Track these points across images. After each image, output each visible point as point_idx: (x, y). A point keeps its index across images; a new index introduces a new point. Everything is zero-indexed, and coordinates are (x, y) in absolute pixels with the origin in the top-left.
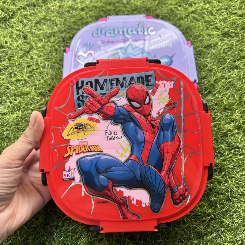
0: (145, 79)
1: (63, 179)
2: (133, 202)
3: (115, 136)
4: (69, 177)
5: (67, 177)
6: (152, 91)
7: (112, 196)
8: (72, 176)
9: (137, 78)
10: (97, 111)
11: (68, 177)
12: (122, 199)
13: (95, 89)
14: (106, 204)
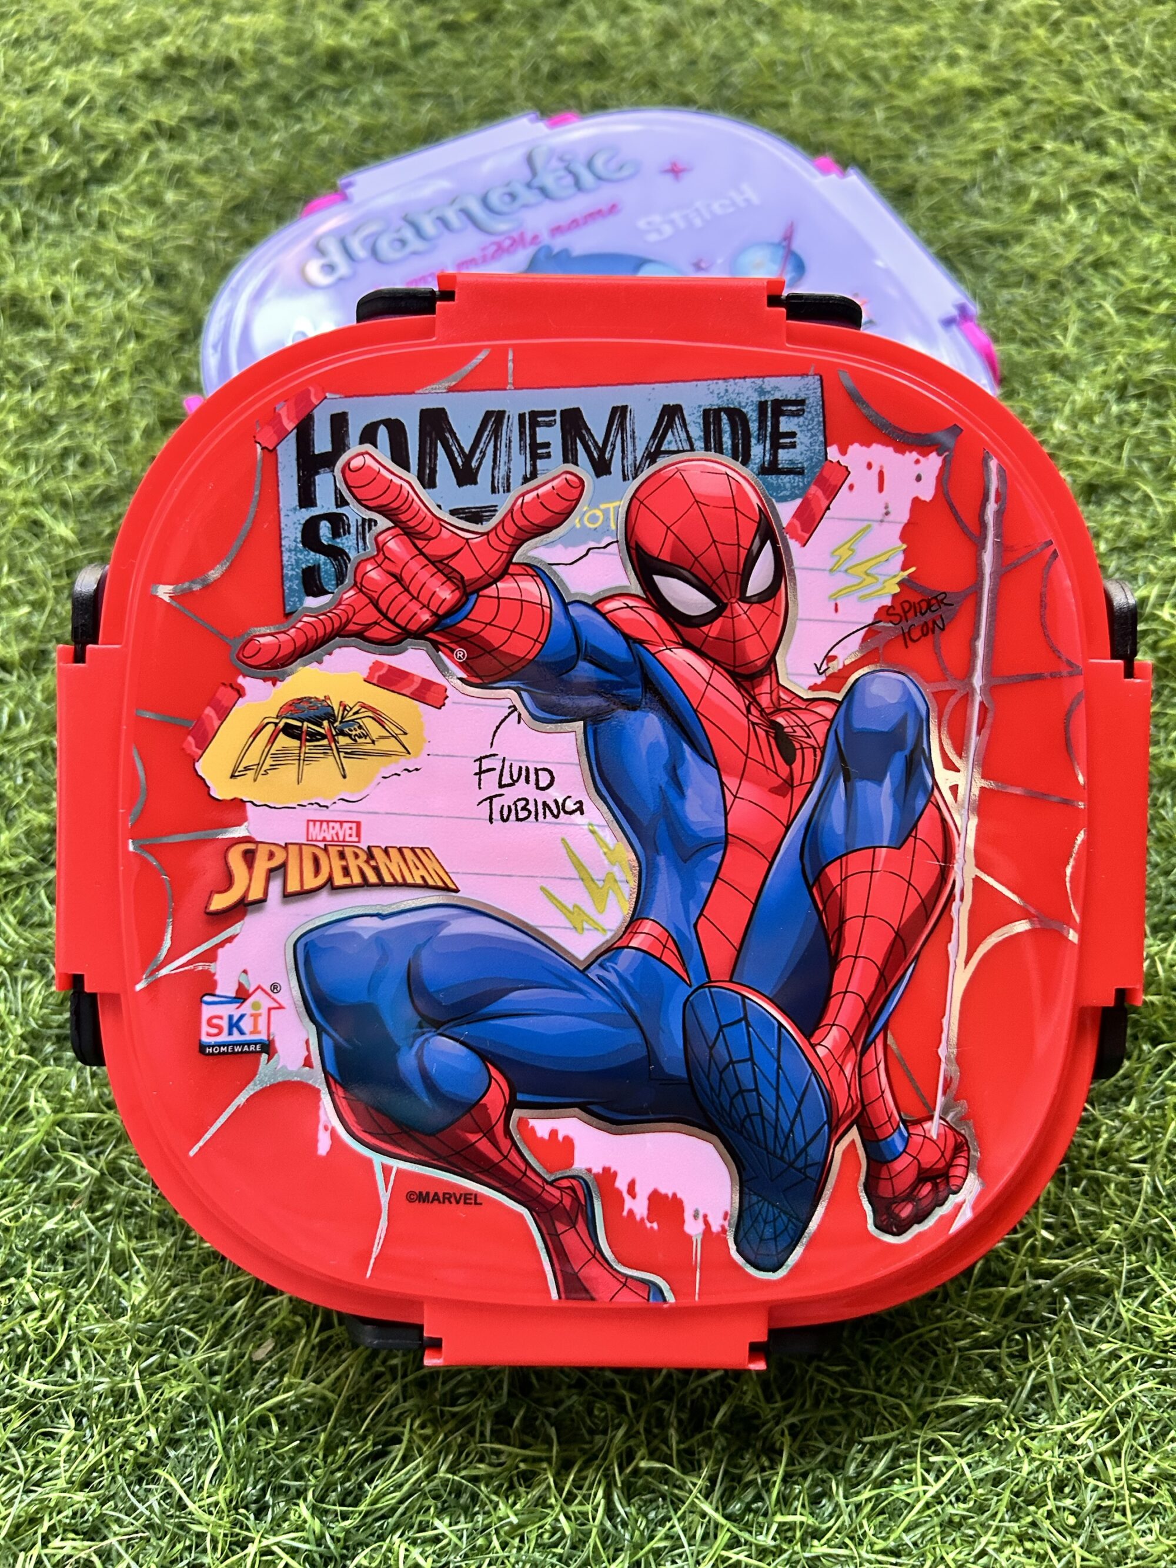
0: (754, 426)
1: (202, 1047)
2: (629, 1203)
3: (541, 797)
4: (236, 1037)
5: (224, 1038)
8: (255, 1031)
9: (706, 413)
11: (230, 1033)
12: (565, 1183)
13: (420, 478)
14: (461, 1211)
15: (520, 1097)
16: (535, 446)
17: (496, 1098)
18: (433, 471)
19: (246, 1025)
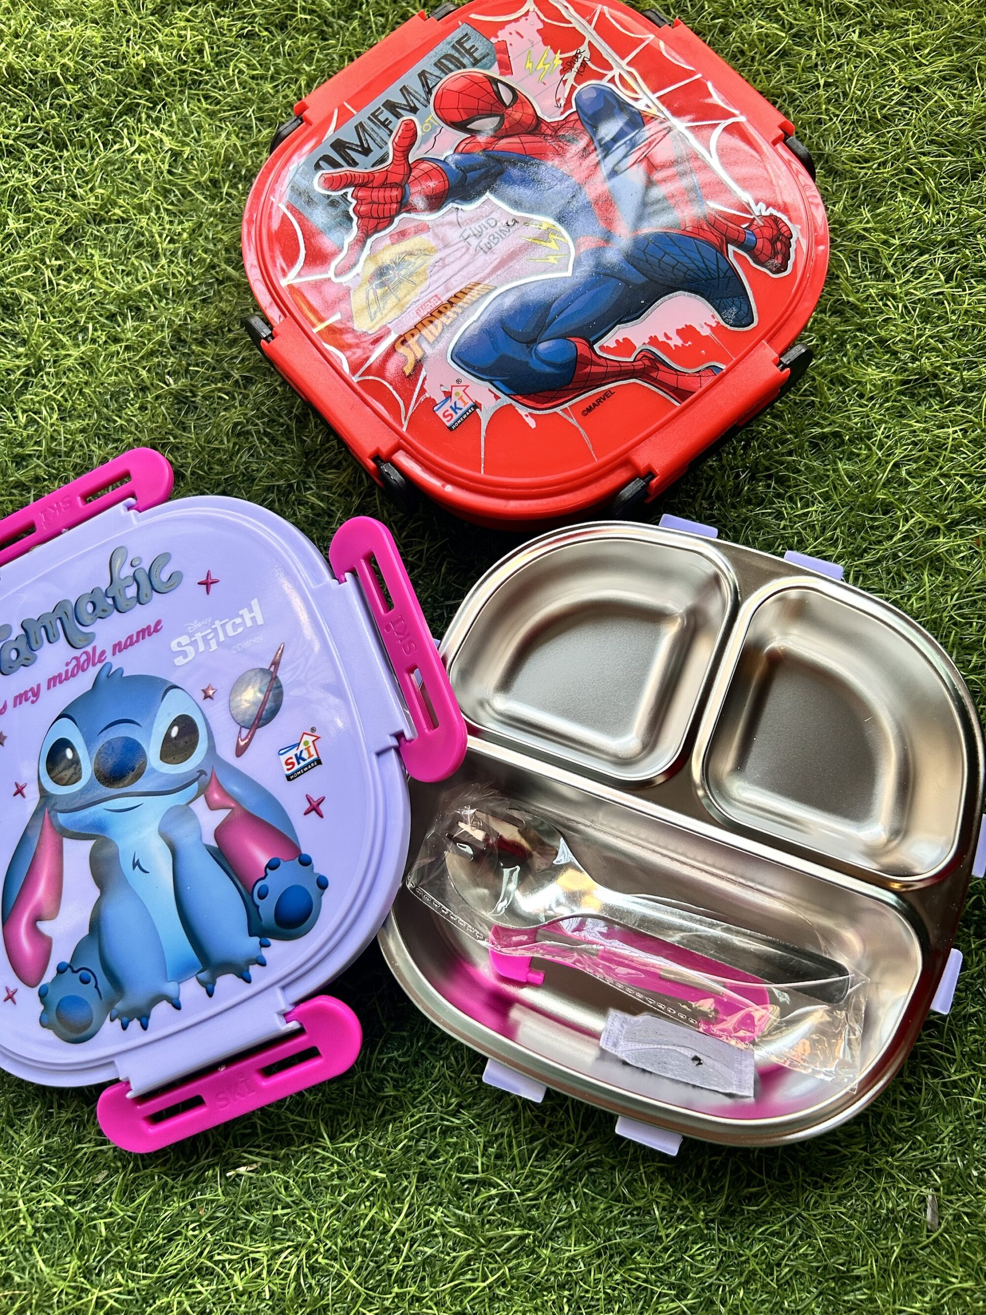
0: (457, 55)
1: (450, 428)
2: (672, 343)
3: (497, 229)
4: (460, 412)
5: (455, 417)
6: (500, 67)
7: (610, 369)
8: (465, 404)
9: (435, 65)
10: (400, 208)
11: (457, 413)
12: (639, 357)
13: (349, 165)
14: (608, 401)
15: (591, 340)
16: (383, 123)
17: (582, 347)
18: (353, 160)
19: (460, 404)
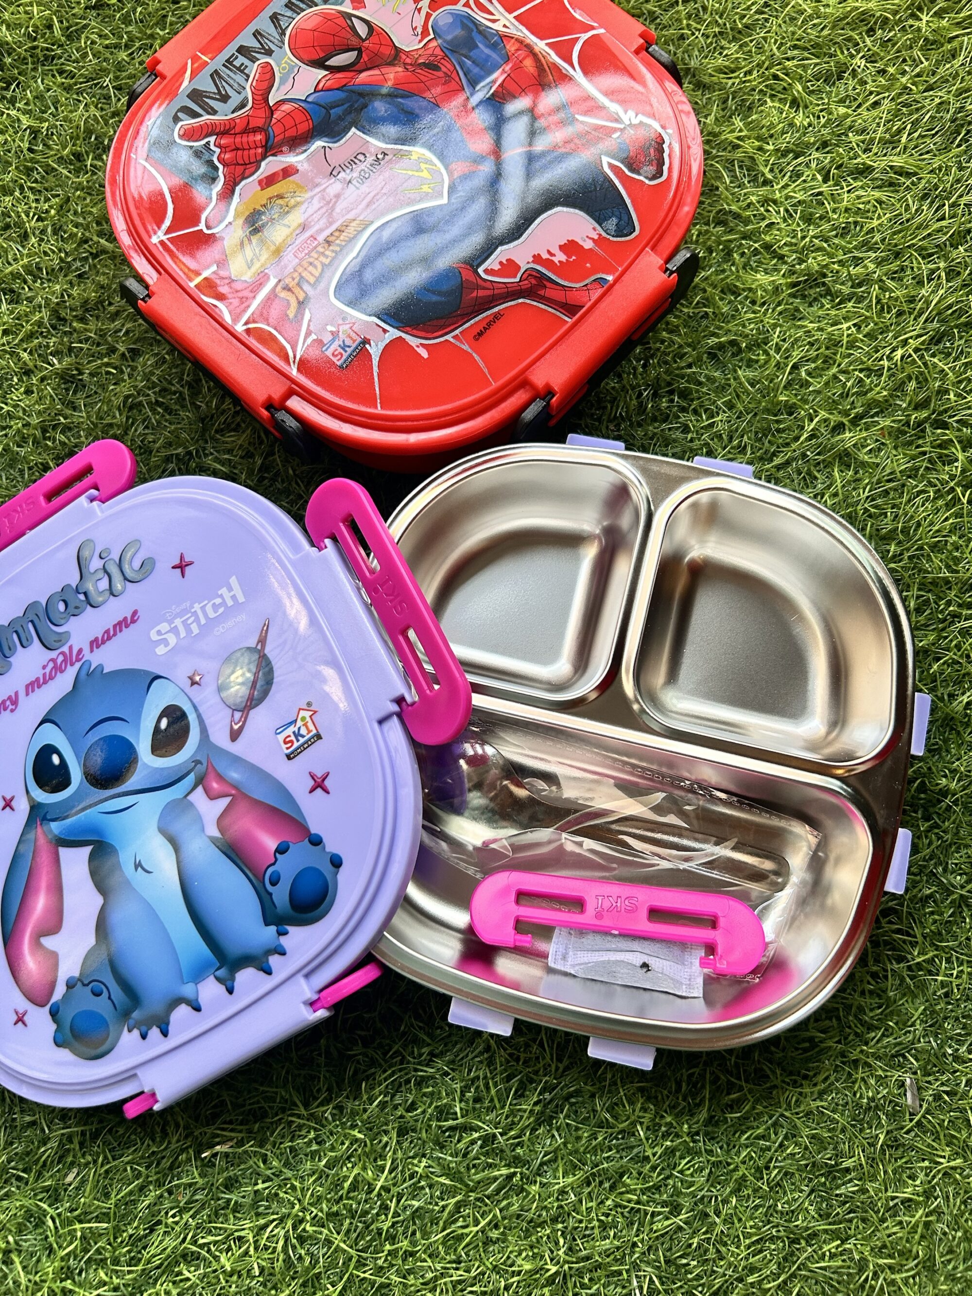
1: (341, 367)
2: (556, 260)
3: (367, 163)
4: (349, 350)
7: (496, 292)
9: (286, 6)
10: (266, 152)
11: (346, 351)
12: (525, 276)
15: (475, 264)
17: (466, 272)
19: (348, 342)
